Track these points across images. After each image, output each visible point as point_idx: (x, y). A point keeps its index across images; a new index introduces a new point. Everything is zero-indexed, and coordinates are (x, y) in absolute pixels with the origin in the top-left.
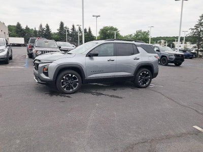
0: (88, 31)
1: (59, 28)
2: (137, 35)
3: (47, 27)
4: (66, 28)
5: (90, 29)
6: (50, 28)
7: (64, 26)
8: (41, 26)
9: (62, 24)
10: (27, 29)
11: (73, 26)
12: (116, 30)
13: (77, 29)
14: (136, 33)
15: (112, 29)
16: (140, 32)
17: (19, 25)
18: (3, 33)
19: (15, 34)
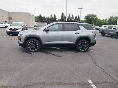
0: (77, 17)
1: (61, 16)
2: (110, 19)
3: (55, 16)
4: (65, 16)
5: (79, 16)
6: (56, 17)
7: (64, 15)
8: (51, 16)
9: (63, 14)
10: (44, 17)
11: (69, 15)
12: (95, 16)
13: (71, 16)
14: (109, 18)
15: (93, 15)
16: (113, 17)
17: (40, 15)
18: (31, 20)
19: (38, 20)
